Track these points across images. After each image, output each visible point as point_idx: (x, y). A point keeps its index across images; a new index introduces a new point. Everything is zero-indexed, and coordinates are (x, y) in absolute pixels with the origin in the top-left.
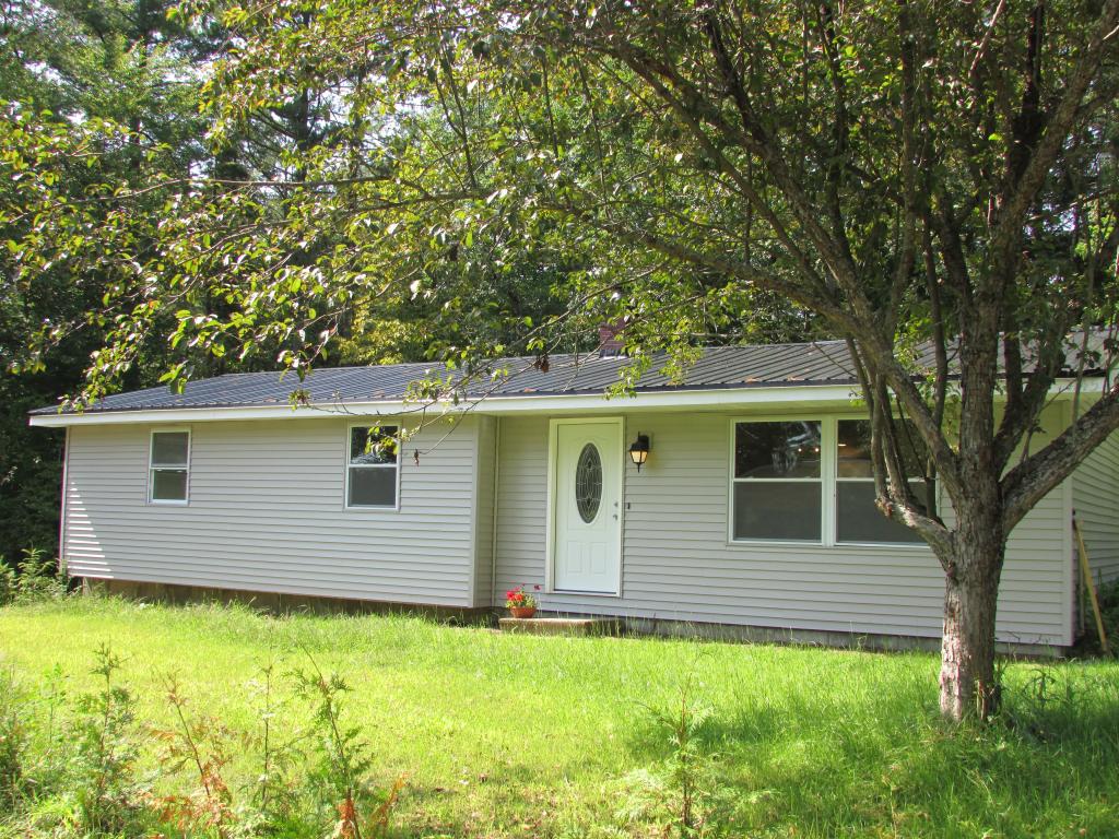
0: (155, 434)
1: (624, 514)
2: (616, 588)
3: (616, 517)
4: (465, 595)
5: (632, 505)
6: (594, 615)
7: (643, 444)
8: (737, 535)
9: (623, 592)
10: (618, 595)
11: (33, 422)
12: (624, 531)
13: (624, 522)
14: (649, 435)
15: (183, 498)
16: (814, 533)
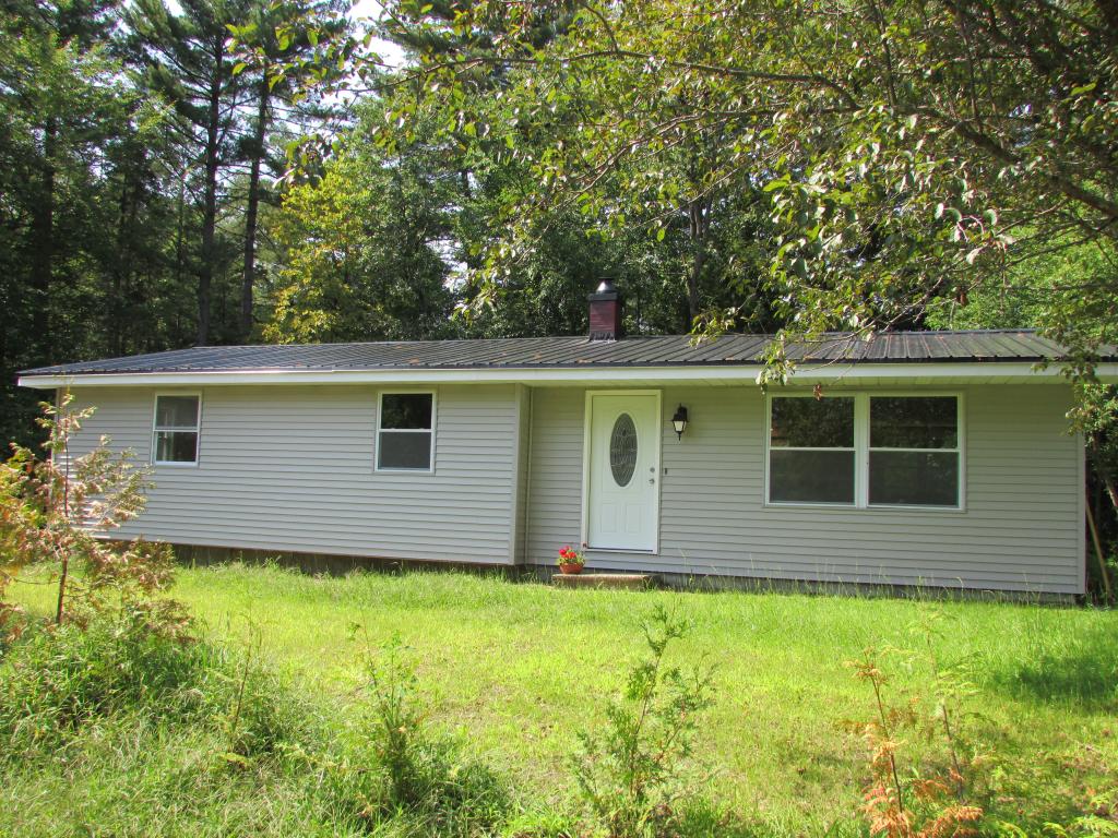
0: (160, 398)
1: (661, 477)
2: (653, 546)
3: (653, 481)
4: (506, 553)
5: (669, 471)
6: (644, 572)
7: (682, 414)
8: (773, 498)
9: (660, 549)
10: (655, 552)
11: (21, 383)
12: (661, 494)
13: (661, 486)
14: (687, 407)
15: (194, 460)
16: (847, 496)
